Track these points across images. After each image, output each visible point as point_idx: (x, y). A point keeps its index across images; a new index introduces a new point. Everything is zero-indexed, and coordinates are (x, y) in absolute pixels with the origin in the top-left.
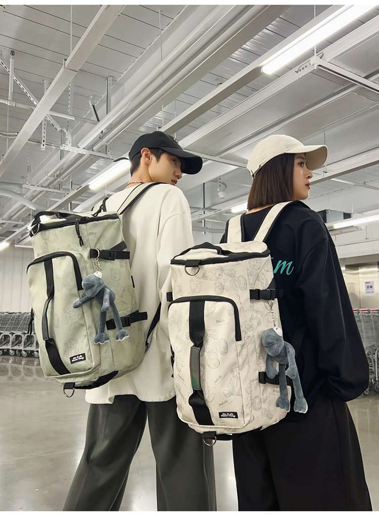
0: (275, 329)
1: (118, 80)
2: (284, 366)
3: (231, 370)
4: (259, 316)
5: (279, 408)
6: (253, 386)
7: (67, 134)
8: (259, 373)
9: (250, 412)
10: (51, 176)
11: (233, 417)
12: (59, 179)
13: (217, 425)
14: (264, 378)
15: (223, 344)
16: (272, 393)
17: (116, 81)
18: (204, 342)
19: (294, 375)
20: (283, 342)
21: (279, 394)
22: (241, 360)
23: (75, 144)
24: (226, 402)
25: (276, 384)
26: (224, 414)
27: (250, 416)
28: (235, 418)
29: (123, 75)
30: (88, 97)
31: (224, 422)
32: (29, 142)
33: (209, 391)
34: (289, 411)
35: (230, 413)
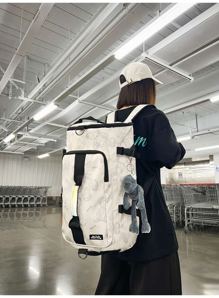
0: (132, 175)
1: (51, 65)
2: (135, 202)
3: (100, 202)
4: (122, 166)
5: (131, 232)
6: (115, 215)
7: (22, 91)
8: (119, 205)
9: (112, 235)
10: (15, 113)
11: (99, 239)
12: (20, 115)
13: (88, 245)
14: (122, 209)
15: (95, 183)
16: (127, 220)
17: (49, 66)
18: (83, 183)
19: (142, 207)
20: (136, 184)
21: (131, 222)
22: (107, 196)
23: (26, 96)
24: (95, 226)
25: (129, 214)
26: (93, 236)
27: (112, 237)
28: (101, 239)
29: (53, 63)
30: (36, 74)
31: (93, 243)
32: (1, 94)
33: (83, 217)
34: (138, 234)
35: (97, 235)
